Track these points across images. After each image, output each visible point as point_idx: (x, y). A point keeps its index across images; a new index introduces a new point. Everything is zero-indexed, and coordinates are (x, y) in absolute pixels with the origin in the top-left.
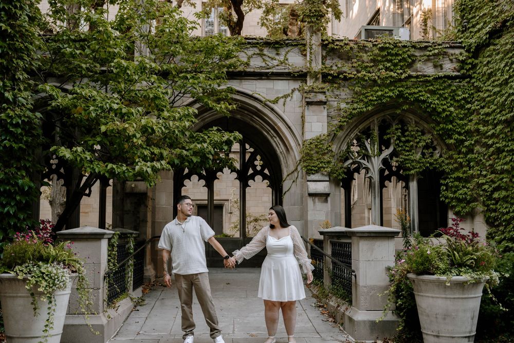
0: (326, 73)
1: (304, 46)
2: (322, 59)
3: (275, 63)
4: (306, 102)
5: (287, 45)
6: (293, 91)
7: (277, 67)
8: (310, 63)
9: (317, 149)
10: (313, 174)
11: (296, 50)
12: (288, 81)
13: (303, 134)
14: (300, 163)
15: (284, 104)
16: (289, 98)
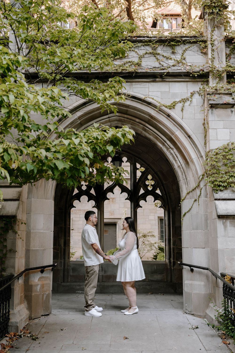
0: (232, 72)
1: (204, 43)
2: (226, 58)
3: (171, 62)
4: (210, 104)
5: (184, 42)
6: (192, 94)
7: (173, 68)
8: (212, 61)
9: (226, 161)
10: (221, 191)
11: (195, 47)
12: (186, 83)
13: (205, 144)
14: (203, 178)
15: (182, 110)
16: (188, 103)
